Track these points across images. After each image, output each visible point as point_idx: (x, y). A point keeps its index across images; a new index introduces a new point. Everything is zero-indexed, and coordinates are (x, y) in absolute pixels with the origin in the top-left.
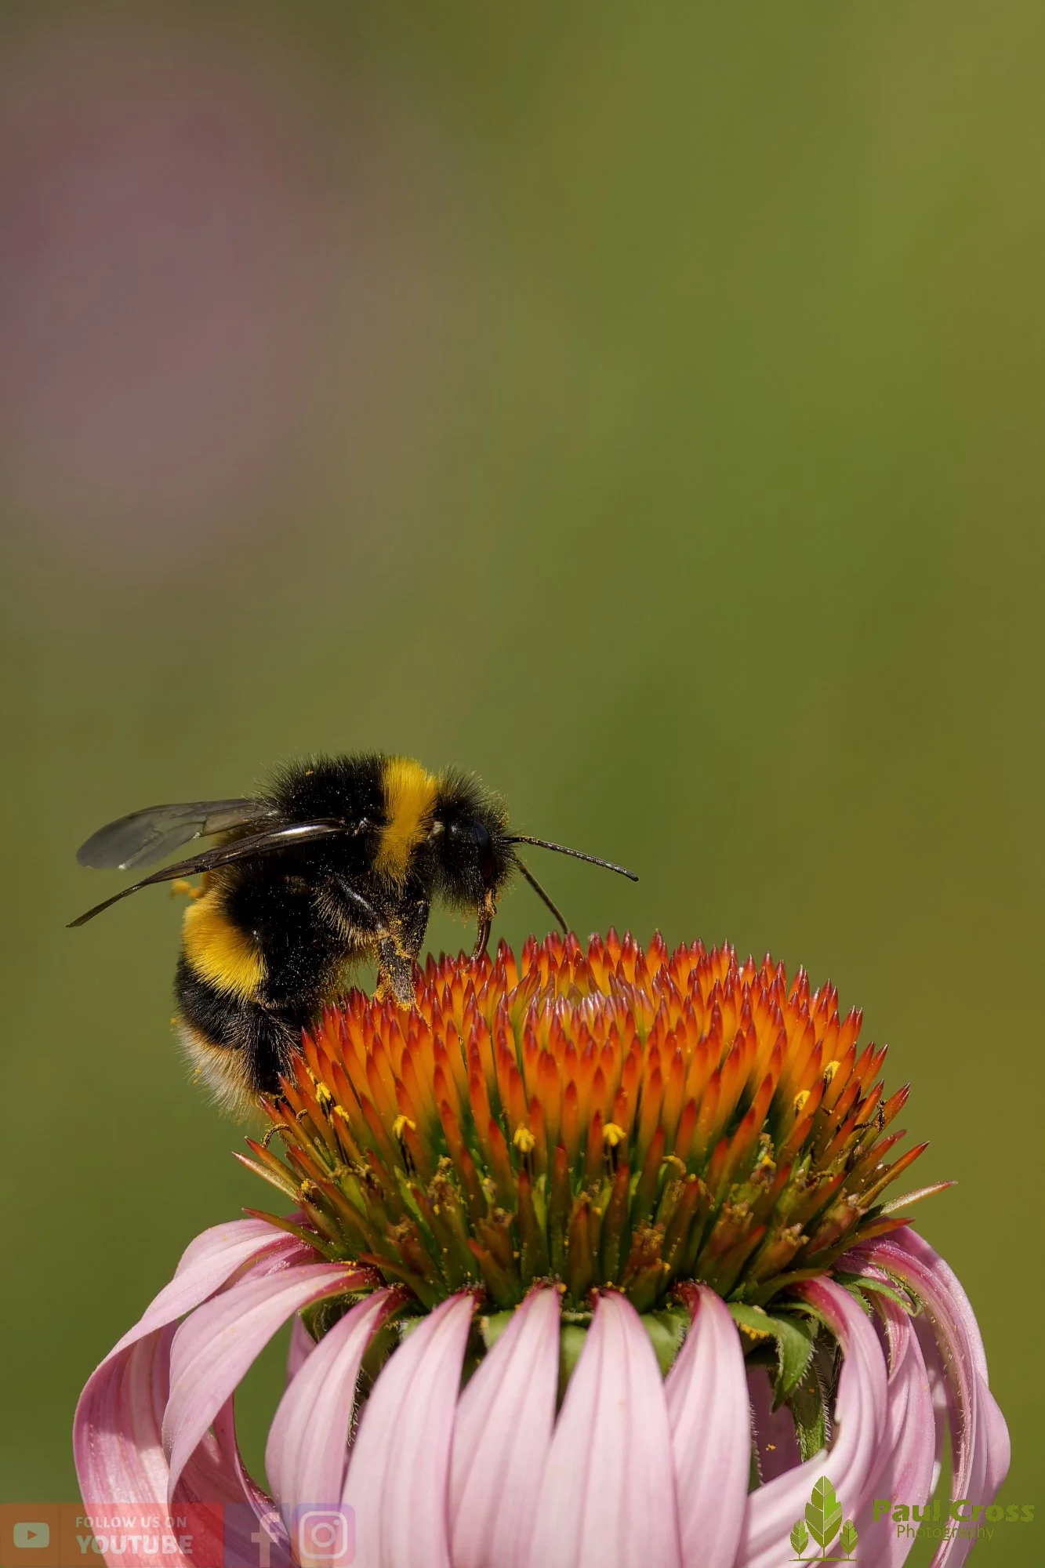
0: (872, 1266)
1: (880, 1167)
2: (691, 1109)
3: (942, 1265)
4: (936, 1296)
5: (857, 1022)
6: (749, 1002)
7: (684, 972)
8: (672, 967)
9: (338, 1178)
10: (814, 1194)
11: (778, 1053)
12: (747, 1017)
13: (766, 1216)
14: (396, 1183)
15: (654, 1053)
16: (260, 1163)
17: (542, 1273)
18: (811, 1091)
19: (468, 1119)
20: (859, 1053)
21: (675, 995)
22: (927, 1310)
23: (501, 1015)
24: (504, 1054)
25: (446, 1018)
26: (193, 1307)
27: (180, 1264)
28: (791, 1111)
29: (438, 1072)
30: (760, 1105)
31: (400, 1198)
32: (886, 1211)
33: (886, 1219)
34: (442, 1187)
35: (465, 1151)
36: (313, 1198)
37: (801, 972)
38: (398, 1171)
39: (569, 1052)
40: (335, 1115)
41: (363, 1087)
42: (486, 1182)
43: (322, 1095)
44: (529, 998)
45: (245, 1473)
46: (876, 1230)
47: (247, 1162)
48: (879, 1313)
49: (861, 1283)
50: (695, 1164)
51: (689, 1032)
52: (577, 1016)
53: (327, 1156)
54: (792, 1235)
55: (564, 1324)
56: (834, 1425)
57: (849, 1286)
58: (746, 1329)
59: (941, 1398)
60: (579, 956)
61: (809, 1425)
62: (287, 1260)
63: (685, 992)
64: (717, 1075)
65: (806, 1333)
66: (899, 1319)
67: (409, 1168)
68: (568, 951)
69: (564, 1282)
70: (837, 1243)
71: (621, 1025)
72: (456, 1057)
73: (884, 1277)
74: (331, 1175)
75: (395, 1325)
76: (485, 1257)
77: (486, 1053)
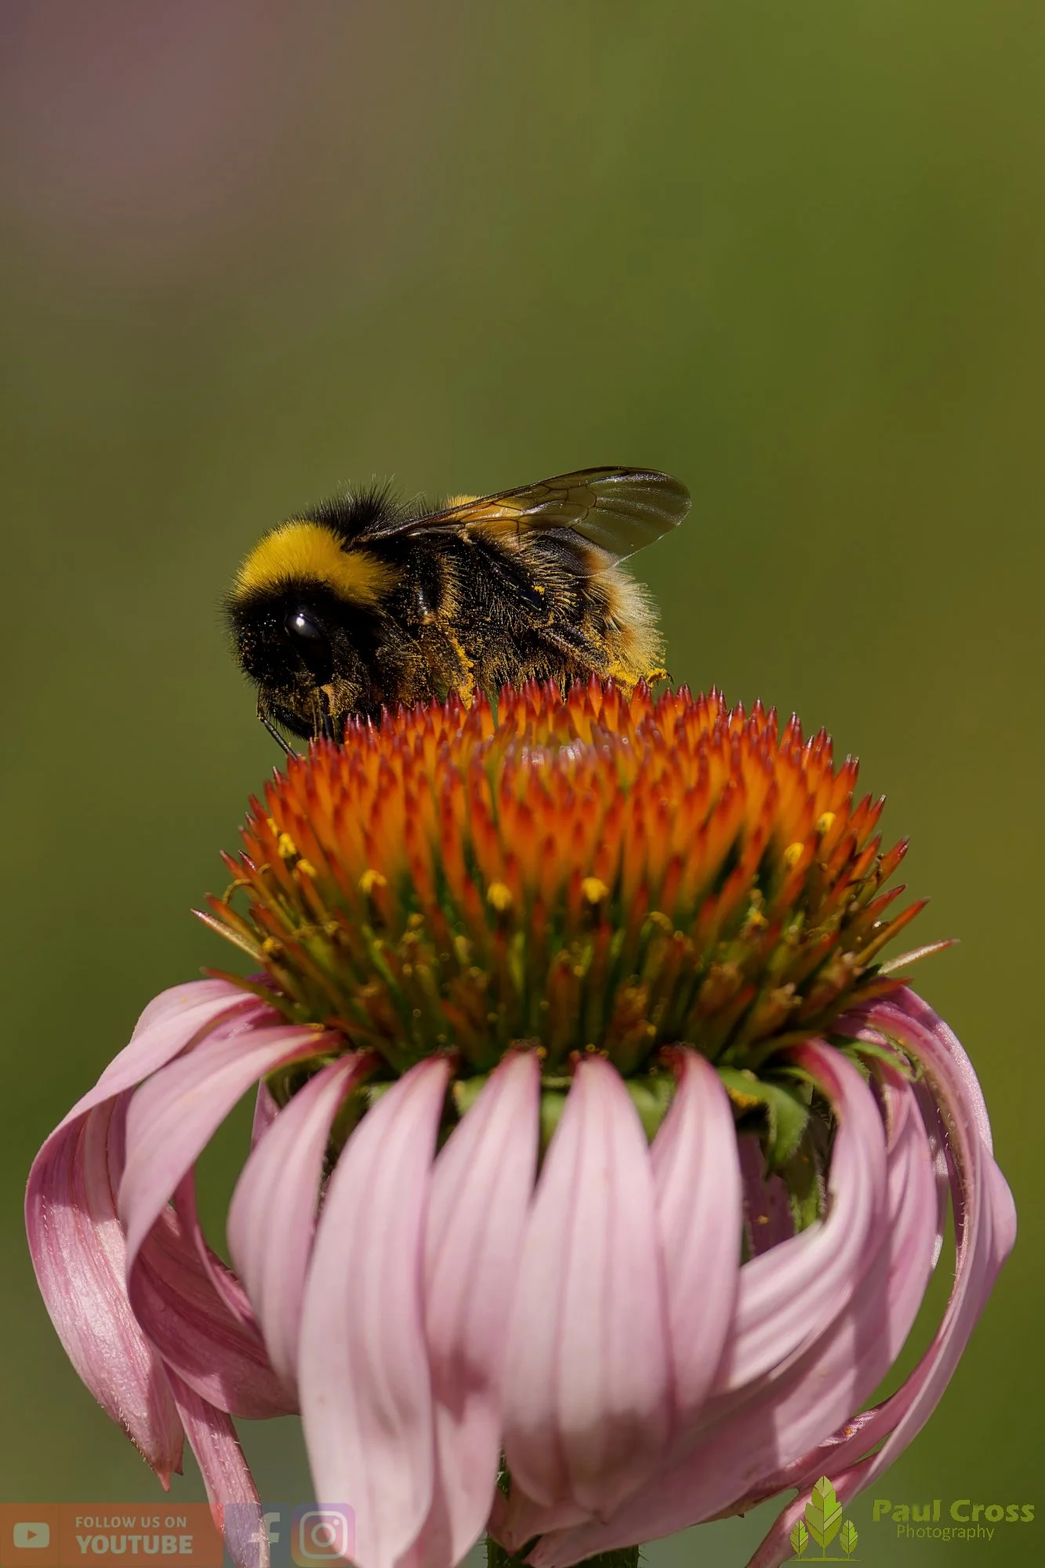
0: (869, 1029)
1: (877, 925)
2: (677, 863)
3: (944, 1027)
4: (936, 1059)
5: (853, 772)
6: (737, 752)
7: (670, 719)
8: (657, 714)
9: (303, 937)
10: (807, 954)
11: (769, 805)
12: (736, 768)
13: (757, 977)
14: (364, 943)
15: (638, 806)
16: (220, 920)
17: (518, 1035)
18: (803, 844)
19: (440, 878)
20: (855, 806)
21: (660, 744)
22: (927, 1075)
23: (475, 765)
24: (477, 807)
25: (418, 768)
26: (150, 1072)
27: (137, 1027)
28: (781, 869)
29: (409, 828)
30: (749, 859)
31: (369, 959)
32: (883, 971)
33: (883, 979)
34: (413, 946)
35: (438, 907)
36: (278, 958)
37: (794, 720)
38: (367, 930)
39: (548, 804)
40: (301, 872)
41: (329, 839)
42: (461, 943)
43: (286, 848)
44: (506, 747)
45: (208, 1249)
46: (874, 991)
47: (207, 920)
48: (877, 1078)
49: (858, 1046)
50: (682, 921)
51: (674, 783)
53: (292, 914)
54: (784, 996)
55: (543, 1091)
56: (829, 1198)
57: (844, 1050)
58: (736, 1094)
59: (942, 1168)
60: (558, 703)
61: (803, 1190)
62: (251, 1022)
63: (671, 740)
64: (703, 829)
65: (799, 1099)
66: (898, 1084)
67: (378, 926)
68: (547, 697)
69: (546, 1044)
70: (831, 1005)
71: (603, 775)
72: (428, 809)
73: (882, 1040)
74: (296, 933)
75: (364, 1089)
76: (459, 1020)
77: (460, 805)
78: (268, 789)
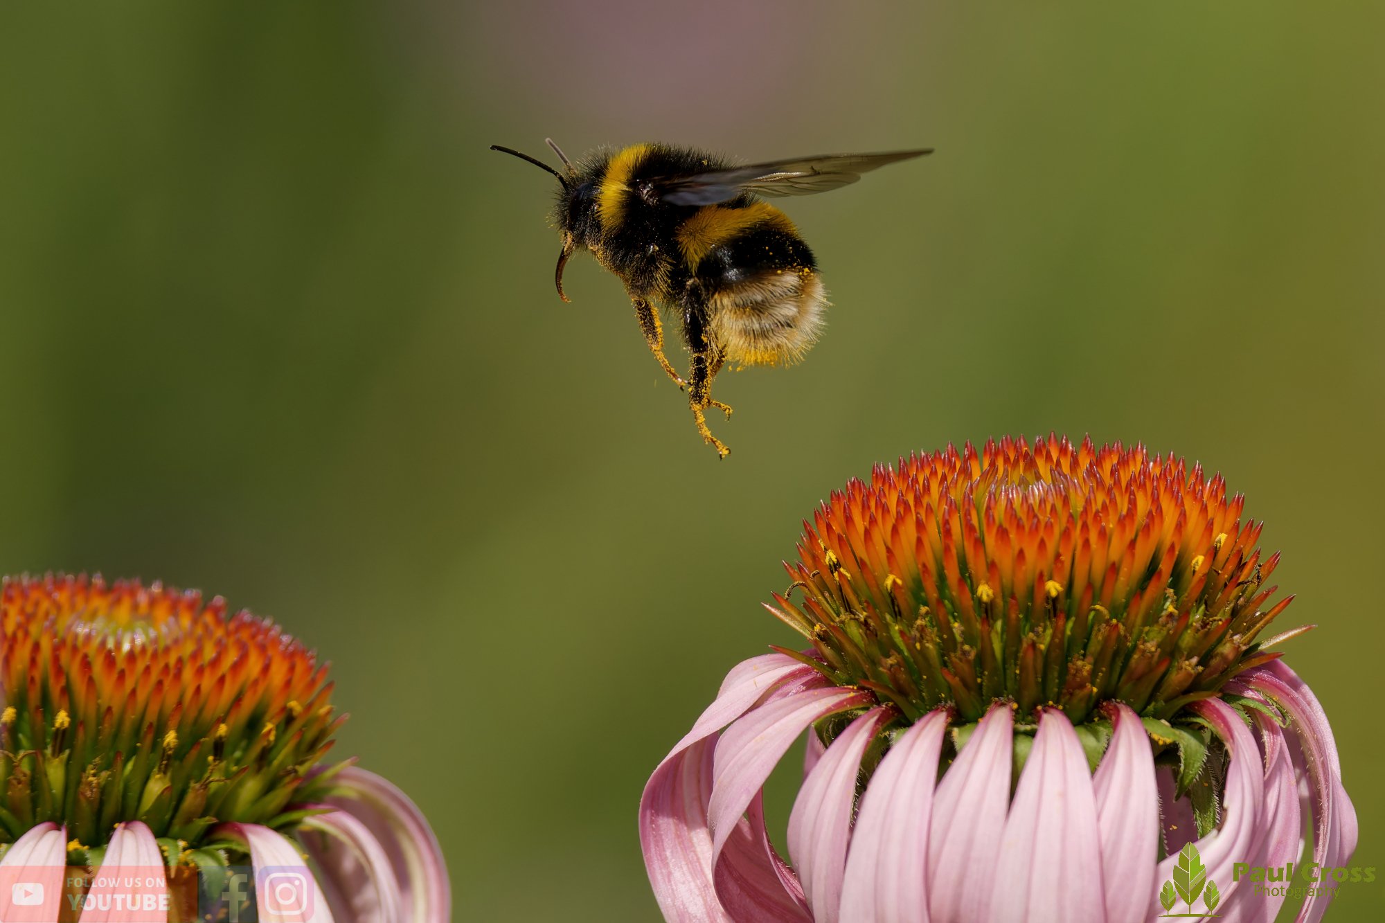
0: (1251, 689)
1: (1258, 614)
2: (1114, 569)
3: (1306, 688)
4: (1301, 711)
5: (1240, 504)
6: (1157, 488)
7: (1108, 465)
8: (1099, 461)
9: (842, 622)
10: (1207, 634)
11: (1180, 527)
12: (1156, 500)
13: (1171, 651)
14: (887, 627)
15: (1085, 527)
16: (782, 610)
17: (999, 694)
18: (1205, 555)
19: (942, 578)
20: (1242, 528)
21: (1100, 483)
22: (1294, 723)
23: (967, 499)
24: (970, 528)
25: (925, 501)
26: (729, 722)
27: (721, 688)
28: (1188, 574)
29: (919, 541)
30: (1165, 567)
31: (891, 638)
32: (1262, 648)
33: (1262, 654)
34: (922, 629)
35: (940, 602)
36: (824, 637)
37: (1197, 466)
38: (888, 617)
39: (1020, 527)
40: (840, 574)
41: (861, 552)
42: (956, 625)
43: (830, 559)
44: (989, 485)
45: (771, 847)
46: (1256, 662)
47: (773, 610)
48: (1258, 723)
49: (1243, 702)
50: (1115, 611)
51: (1111, 511)
52: (1025, 498)
53: (834, 605)
54: (1190, 665)
55: (1016, 733)
56: (1223, 810)
57: (1234, 705)
58: (1156, 737)
59: (1305, 790)
60: (1027, 453)
61: (1204, 809)
62: (804, 684)
63: (1108, 481)
64: (1132, 544)
65: (1201, 740)
66: (1273, 730)
67: (897, 614)
68: (1019, 450)
69: (1017, 701)
70: (1224, 672)
71: (1059, 506)
72: (933, 529)
73: (1261, 697)
74: (837, 620)
75: (887, 733)
76: (955, 681)
77: (956, 526)
78: (817, 516)
